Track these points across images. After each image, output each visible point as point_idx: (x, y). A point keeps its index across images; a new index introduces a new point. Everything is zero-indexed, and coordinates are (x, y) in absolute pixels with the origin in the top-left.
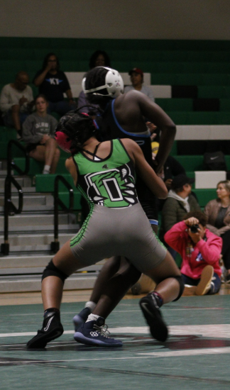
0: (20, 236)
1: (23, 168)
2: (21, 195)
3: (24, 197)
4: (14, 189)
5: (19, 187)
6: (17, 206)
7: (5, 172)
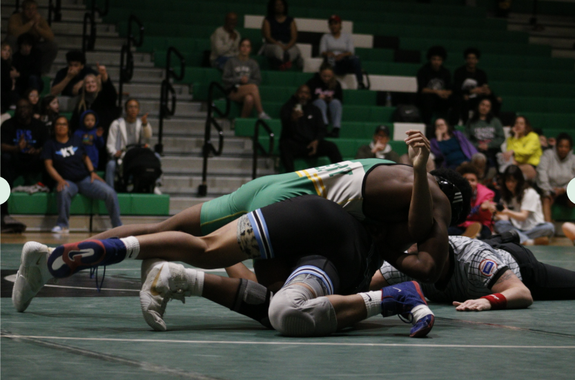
0: (218, 179)
1: (223, 110)
2: (221, 138)
3: (225, 140)
4: (214, 131)
5: (219, 129)
6: (217, 148)
7: (205, 114)
